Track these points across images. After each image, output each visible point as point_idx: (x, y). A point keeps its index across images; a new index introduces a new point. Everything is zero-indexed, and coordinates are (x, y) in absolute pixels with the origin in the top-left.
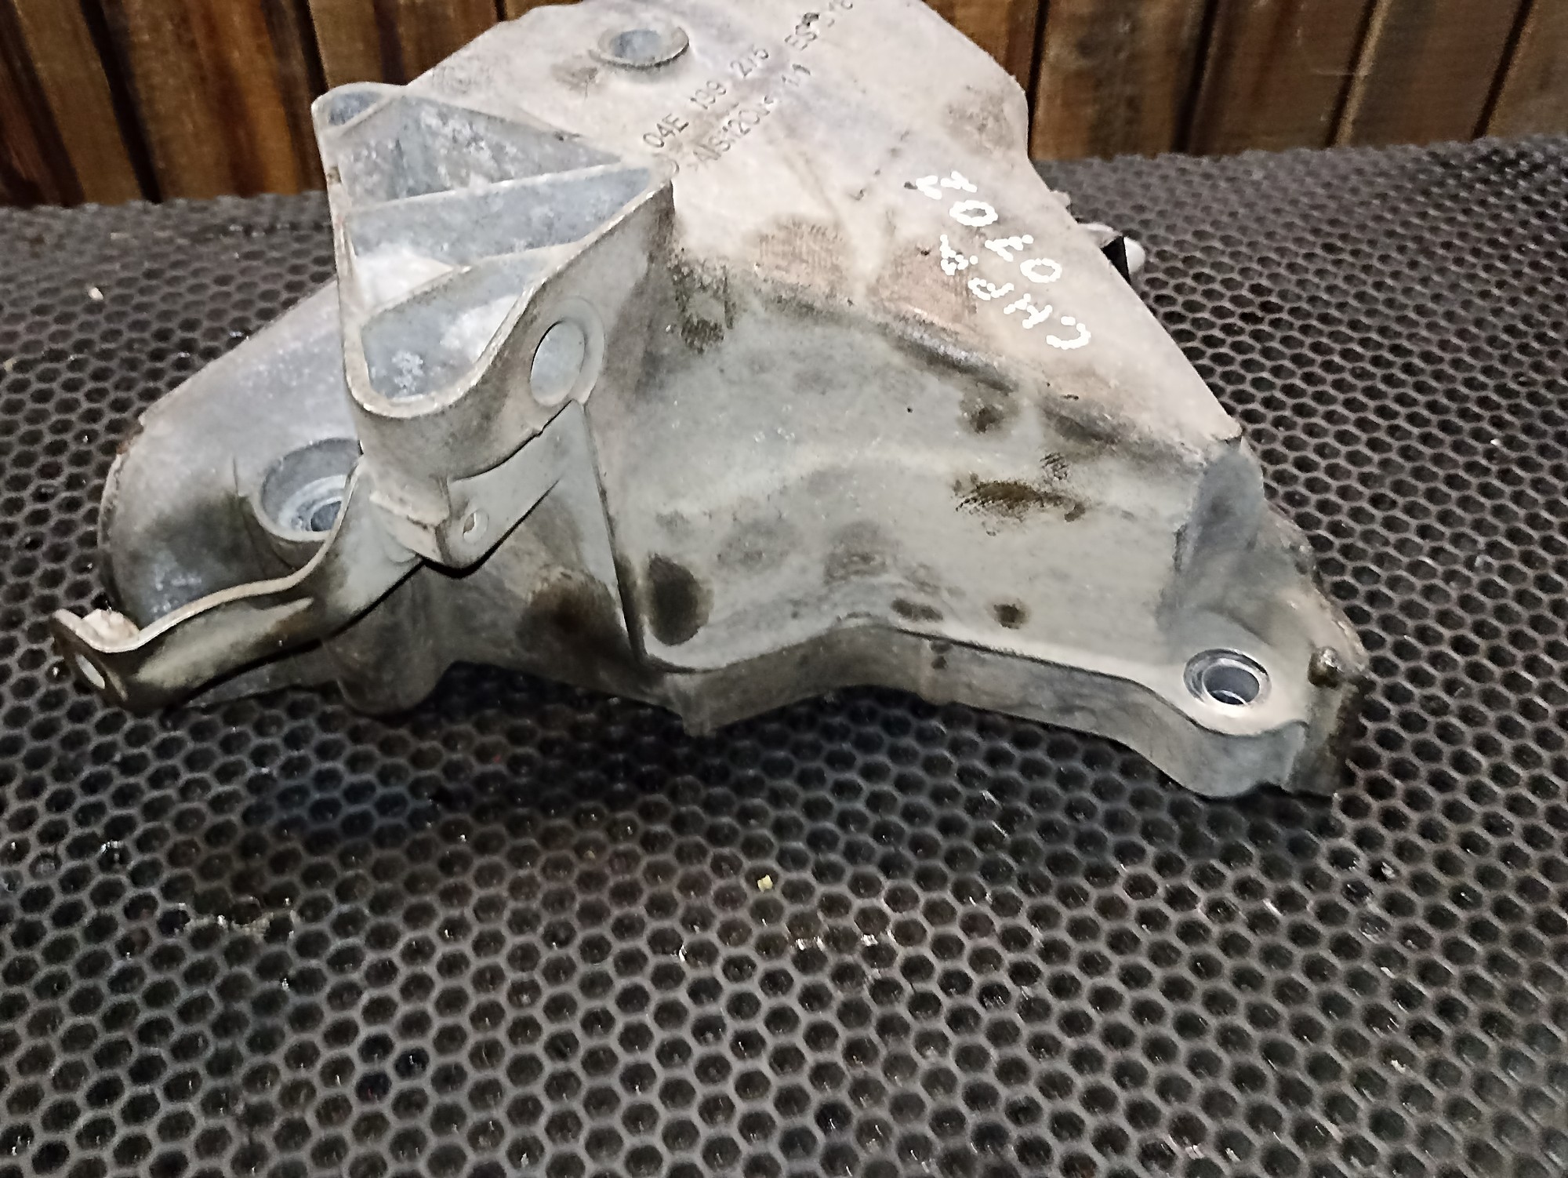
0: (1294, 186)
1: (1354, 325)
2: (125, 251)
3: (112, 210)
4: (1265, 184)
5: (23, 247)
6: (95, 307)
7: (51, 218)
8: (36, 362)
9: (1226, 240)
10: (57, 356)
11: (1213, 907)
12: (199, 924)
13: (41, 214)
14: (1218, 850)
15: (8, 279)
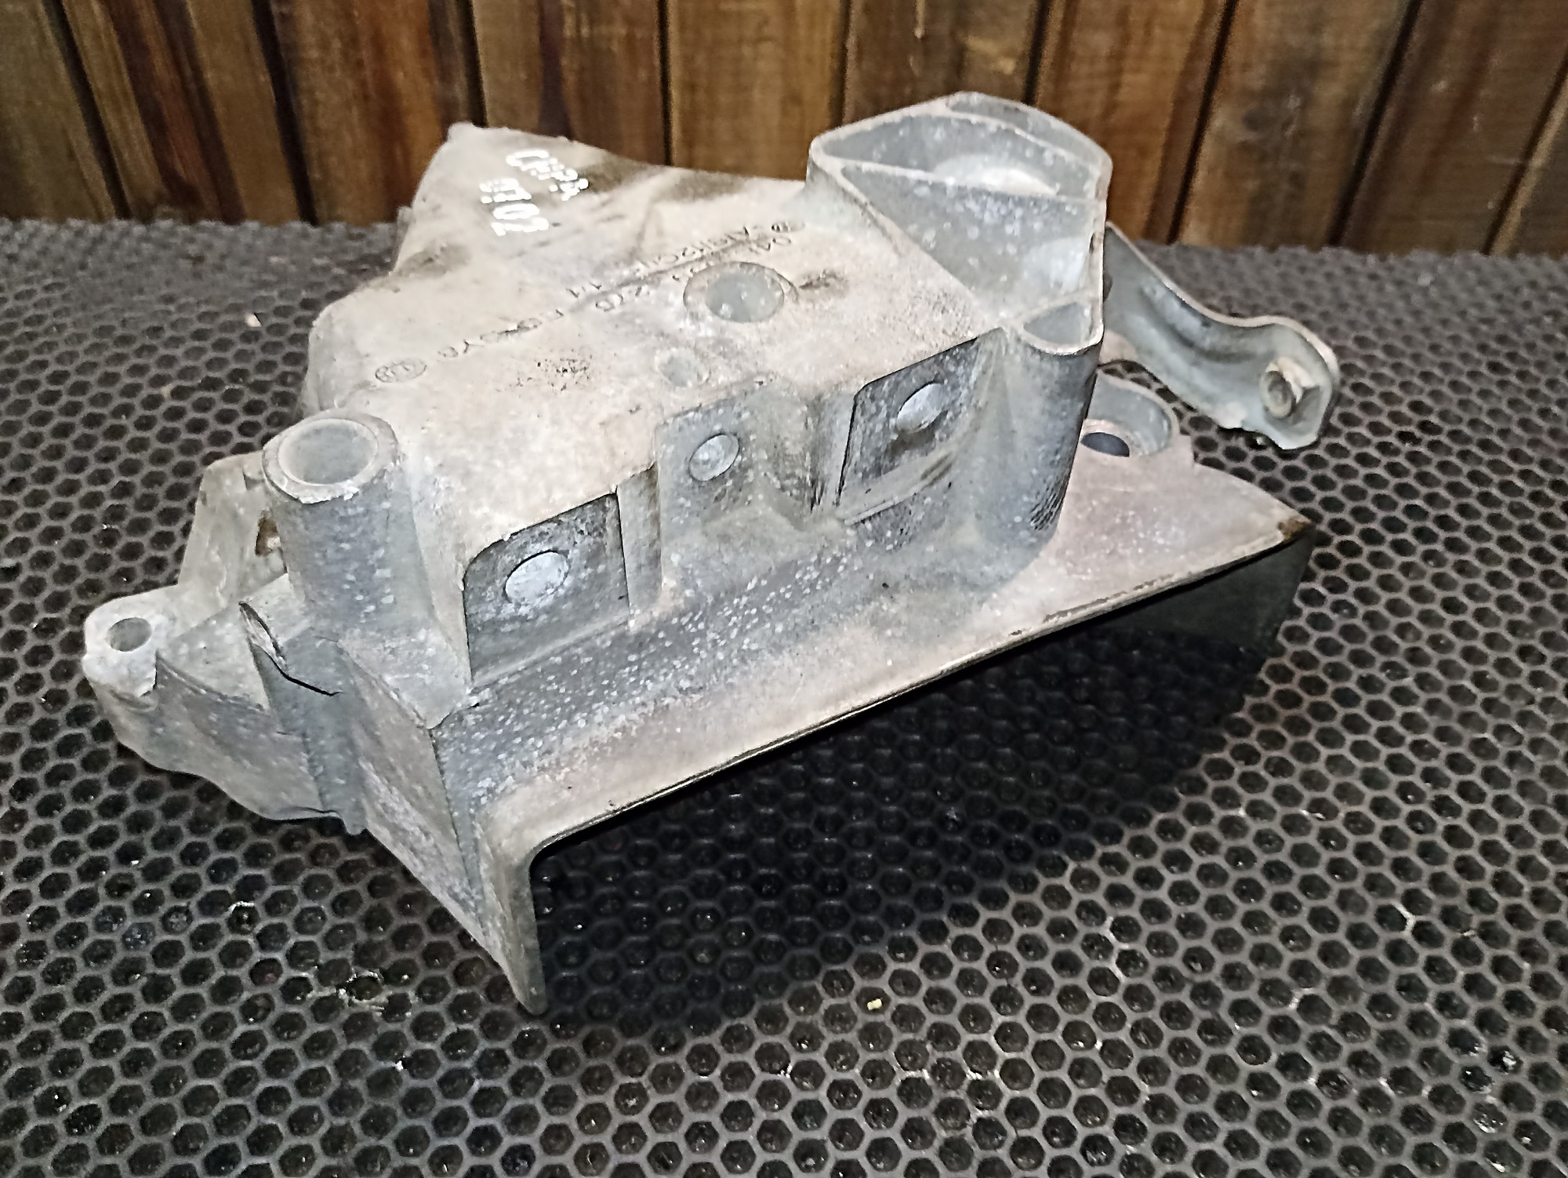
0: (1463, 296)
1: (1515, 455)
2: (282, 276)
3: (271, 231)
4: (1434, 292)
5: (185, 265)
6: (250, 336)
7: (212, 234)
8: (192, 389)
9: (1389, 350)
10: (211, 384)
11: (1326, 1079)
12: (321, 994)
13: (203, 230)
14: (1335, 1019)
15: (169, 299)
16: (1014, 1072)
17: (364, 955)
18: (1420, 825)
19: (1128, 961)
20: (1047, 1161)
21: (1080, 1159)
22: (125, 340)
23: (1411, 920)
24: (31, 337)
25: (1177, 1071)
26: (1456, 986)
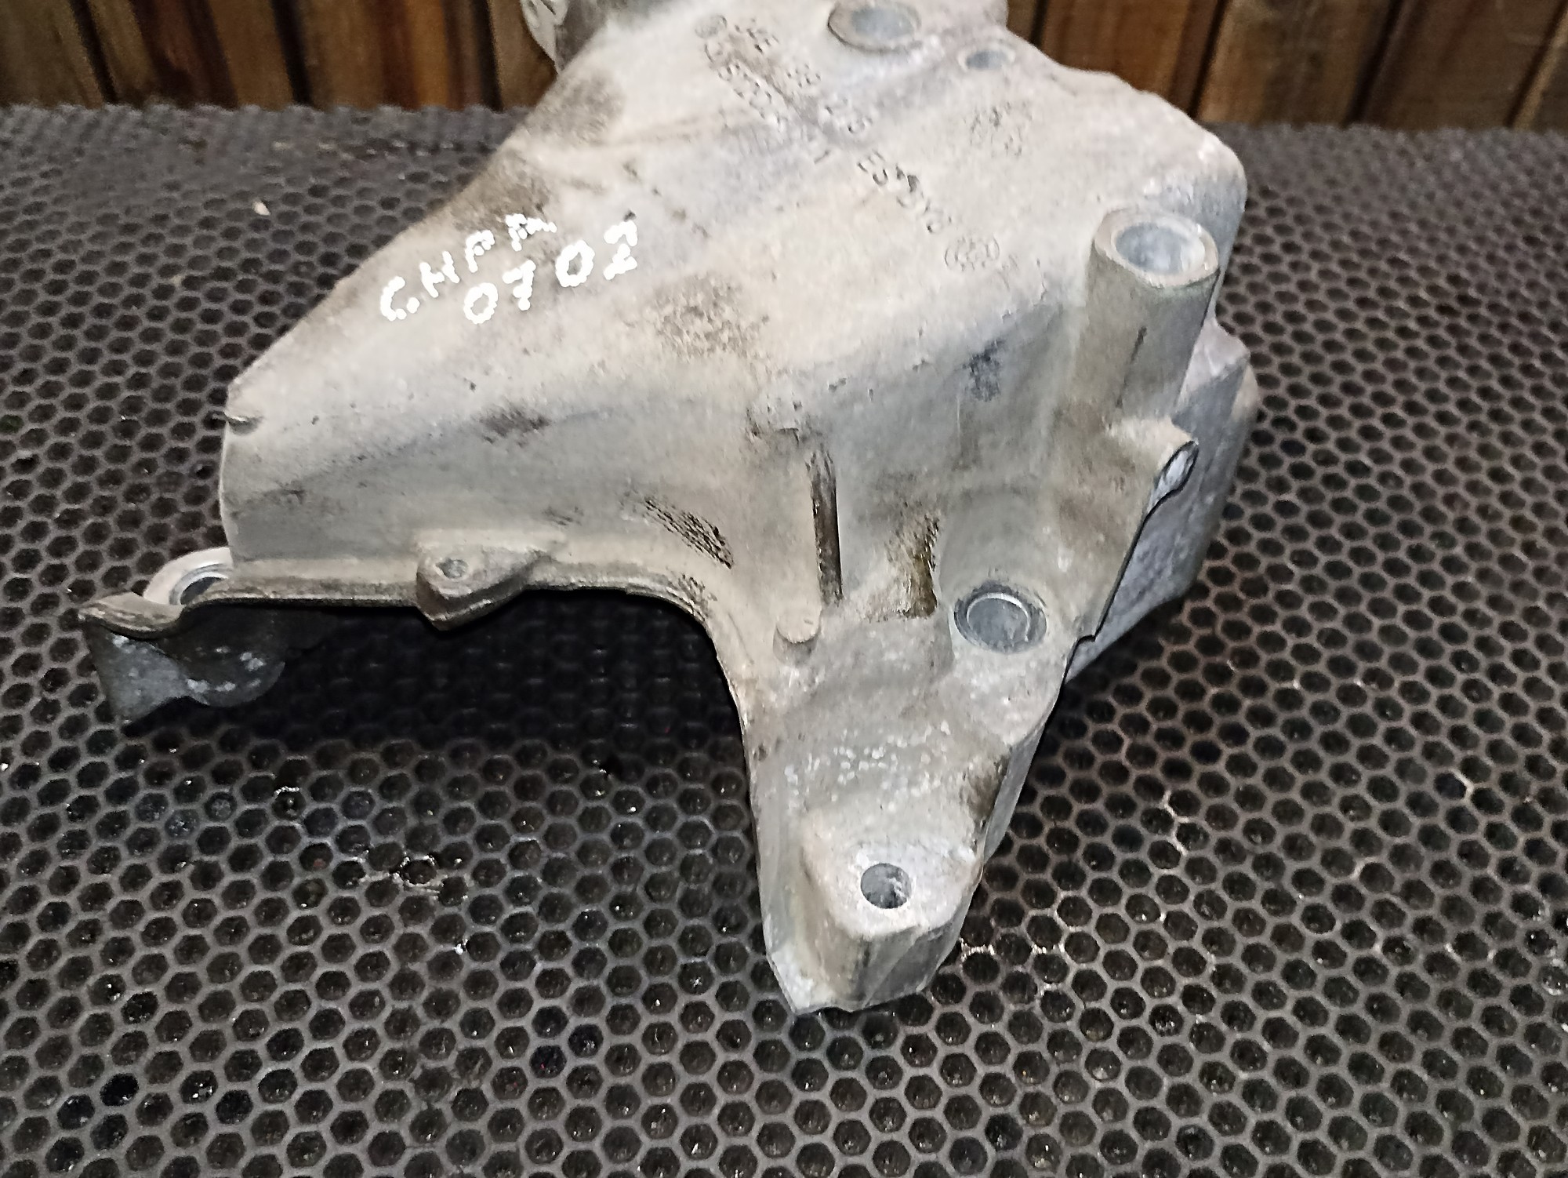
0: (1495, 172)
1: (1556, 326)
2: (289, 161)
3: (272, 115)
4: (1465, 167)
5: (186, 150)
6: (260, 224)
7: (211, 118)
8: (204, 279)
9: (1423, 224)
10: (223, 274)
11: (1390, 946)
12: (375, 879)
13: (203, 114)
14: (1398, 886)
15: (173, 187)
16: (1078, 944)
17: (415, 840)
18: (1475, 694)
19: (1188, 834)
20: (1116, 1032)
21: (1149, 1029)
22: (130, 229)
23: (1470, 787)
24: (31, 225)
25: (1242, 941)
26: (1518, 852)
